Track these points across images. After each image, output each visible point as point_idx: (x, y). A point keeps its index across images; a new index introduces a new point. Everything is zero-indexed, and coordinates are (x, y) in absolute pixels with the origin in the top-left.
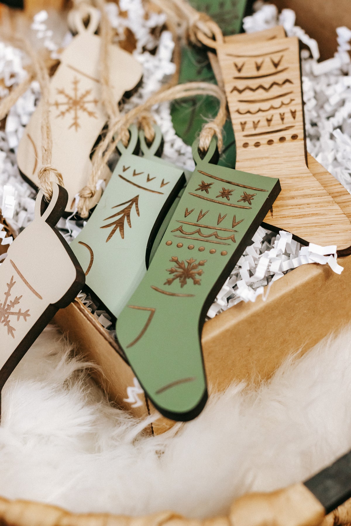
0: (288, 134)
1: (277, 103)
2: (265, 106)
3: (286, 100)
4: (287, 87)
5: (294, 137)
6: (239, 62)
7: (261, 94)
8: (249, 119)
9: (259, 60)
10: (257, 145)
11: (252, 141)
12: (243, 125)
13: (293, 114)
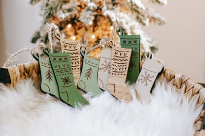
0: (123, 73)
1: (122, 65)
2: (120, 65)
3: (125, 64)
4: (126, 62)
5: (124, 74)
6: (117, 52)
7: (119, 62)
8: (115, 67)
9: (121, 53)
10: (115, 74)
11: (114, 73)
12: (113, 69)
13: (126, 69)
